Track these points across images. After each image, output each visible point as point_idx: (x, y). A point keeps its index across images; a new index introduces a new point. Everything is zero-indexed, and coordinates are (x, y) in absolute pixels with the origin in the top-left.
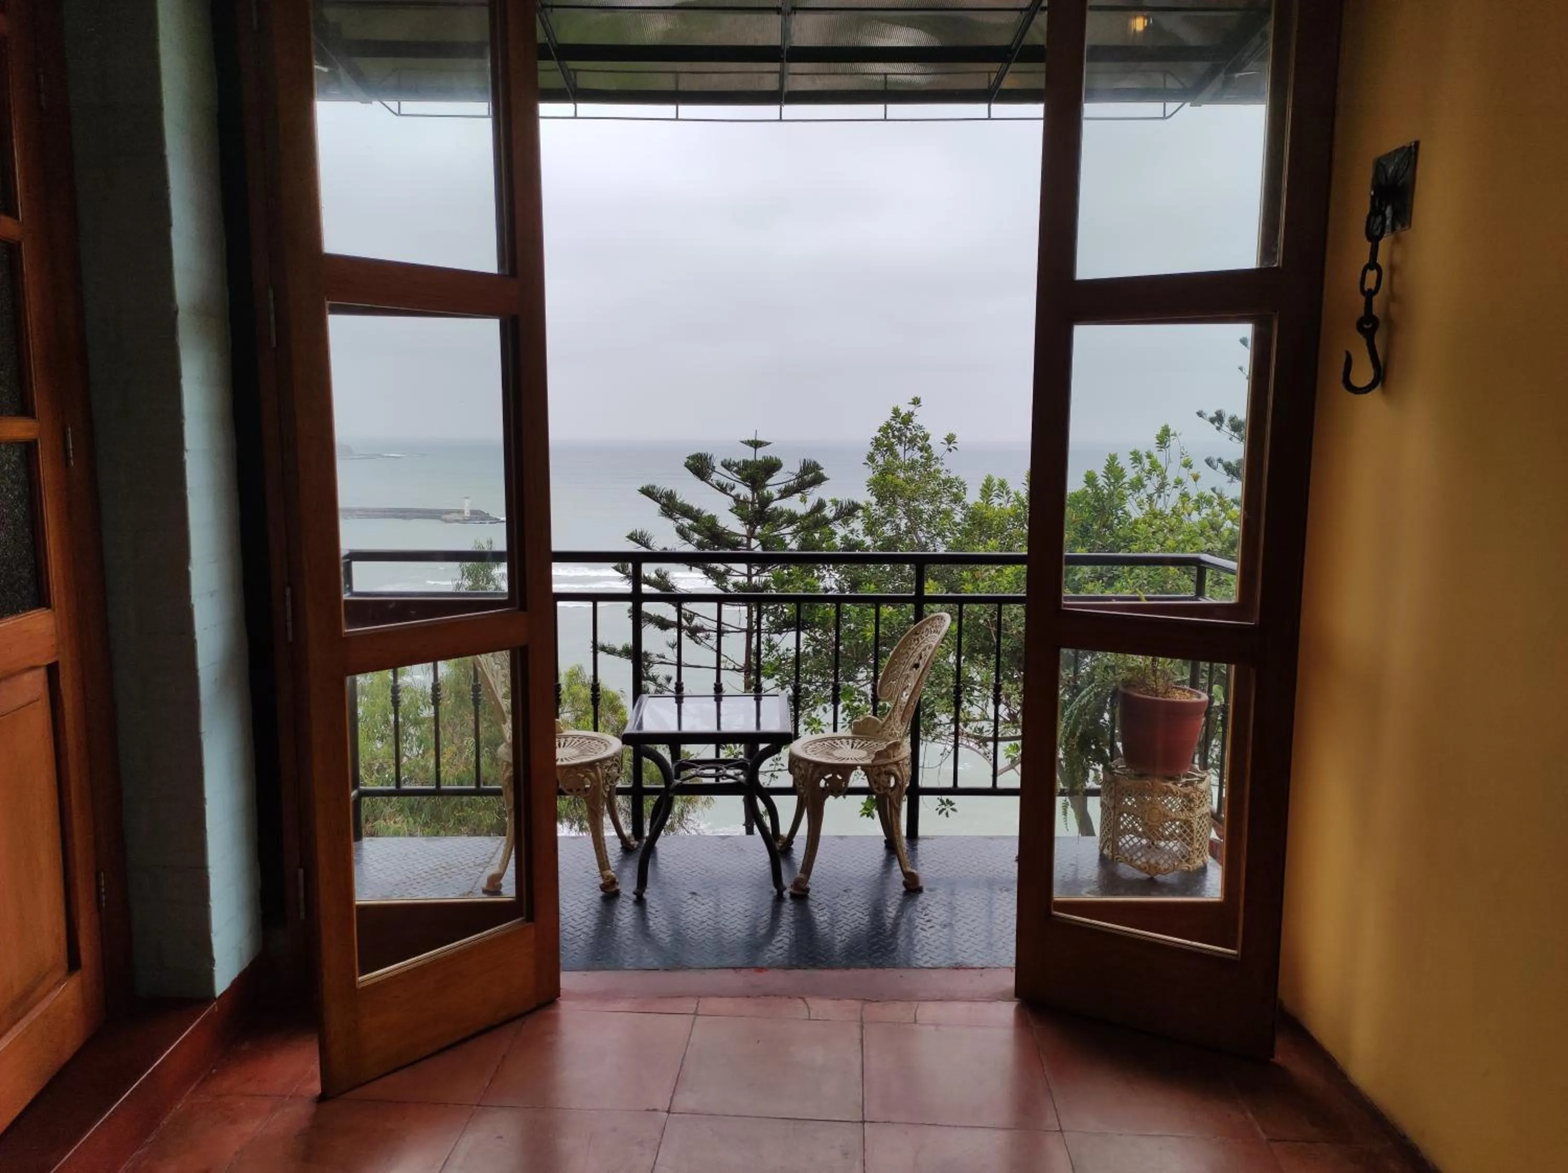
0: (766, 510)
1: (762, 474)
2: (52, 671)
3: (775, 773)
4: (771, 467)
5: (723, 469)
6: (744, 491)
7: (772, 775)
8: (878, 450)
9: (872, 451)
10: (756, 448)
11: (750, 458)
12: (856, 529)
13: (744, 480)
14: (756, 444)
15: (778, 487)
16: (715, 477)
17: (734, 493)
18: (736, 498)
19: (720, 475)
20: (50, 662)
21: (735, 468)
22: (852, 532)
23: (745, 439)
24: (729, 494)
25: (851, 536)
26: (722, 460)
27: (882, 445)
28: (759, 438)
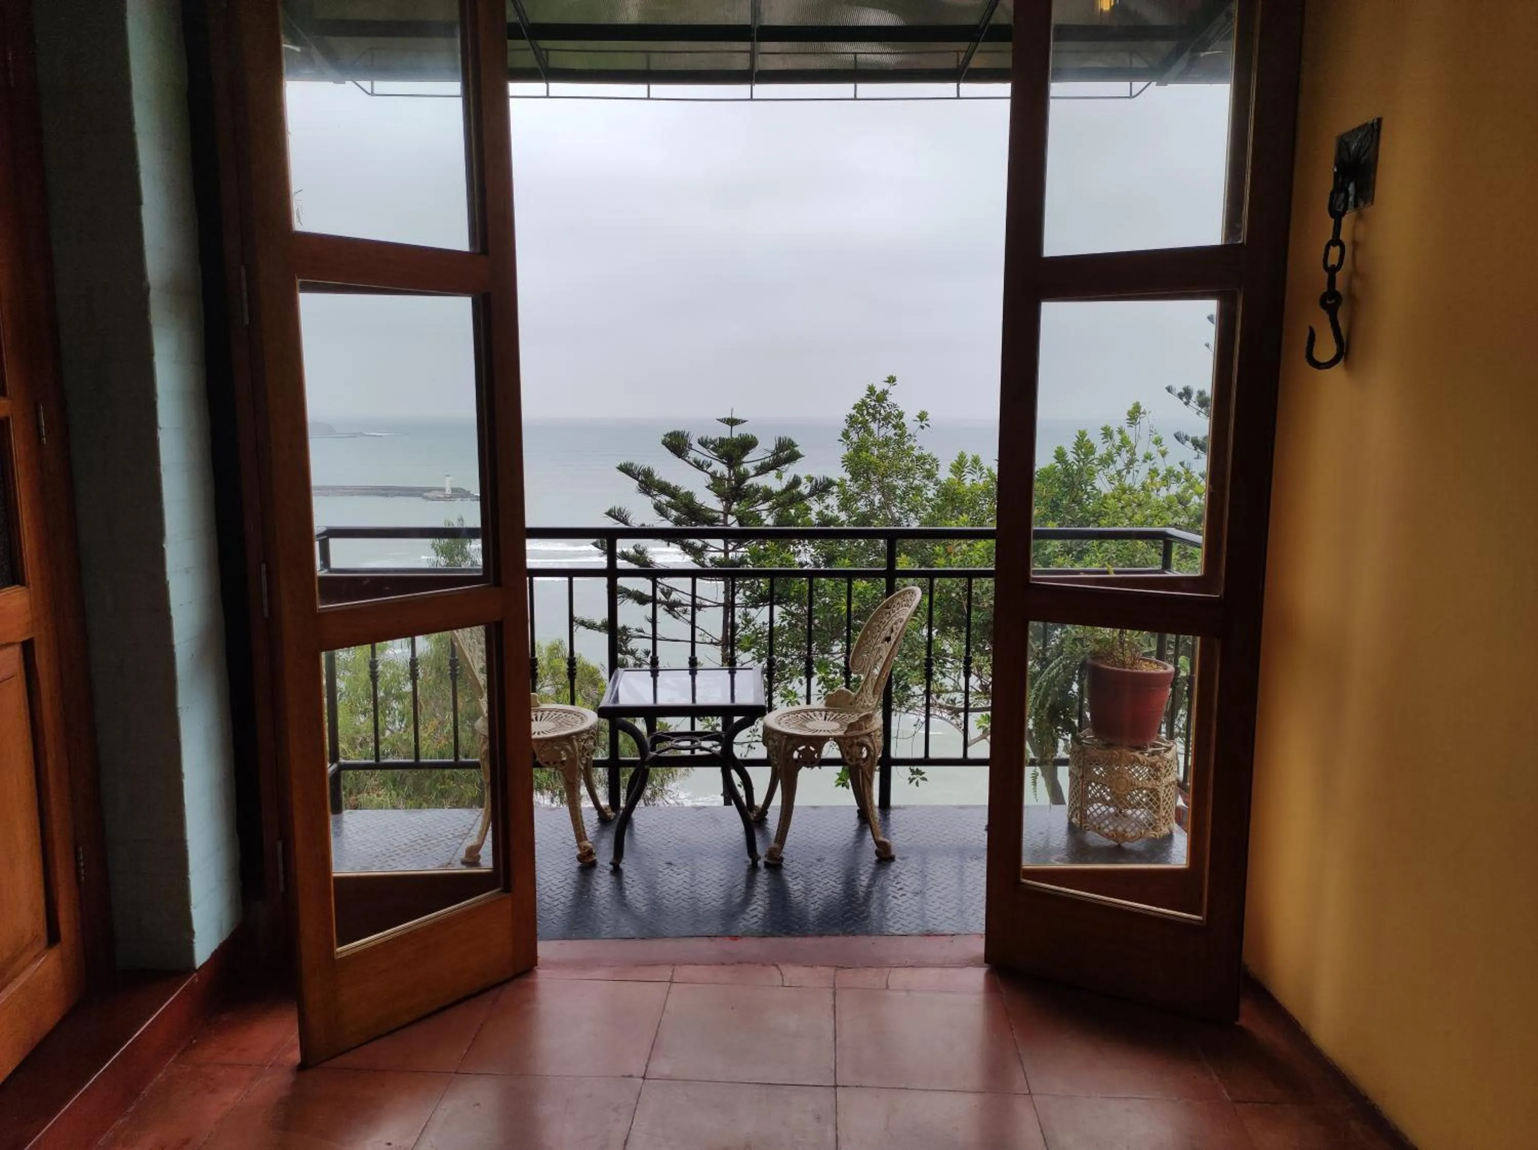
0: (742, 486)
1: (737, 452)
2: (27, 647)
3: (750, 745)
4: (747, 444)
5: (700, 446)
6: (720, 468)
7: (747, 747)
8: (852, 427)
9: (846, 428)
10: (732, 426)
11: (727, 436)
12: (831, 504)
13: (721, 457)
14: (732, 422)
15: (755, 464)
16: (692, 455)
17: (710, 470)
18: (713, 475)
19: (697, 453)
20: (26, 638)
21: (712, 446)
22: (827, 508)
23: (722, 417)
24: (706, 471)
25: (826, 512)
26: (699, 437)
27: (856, 422)
28: (735, 416)
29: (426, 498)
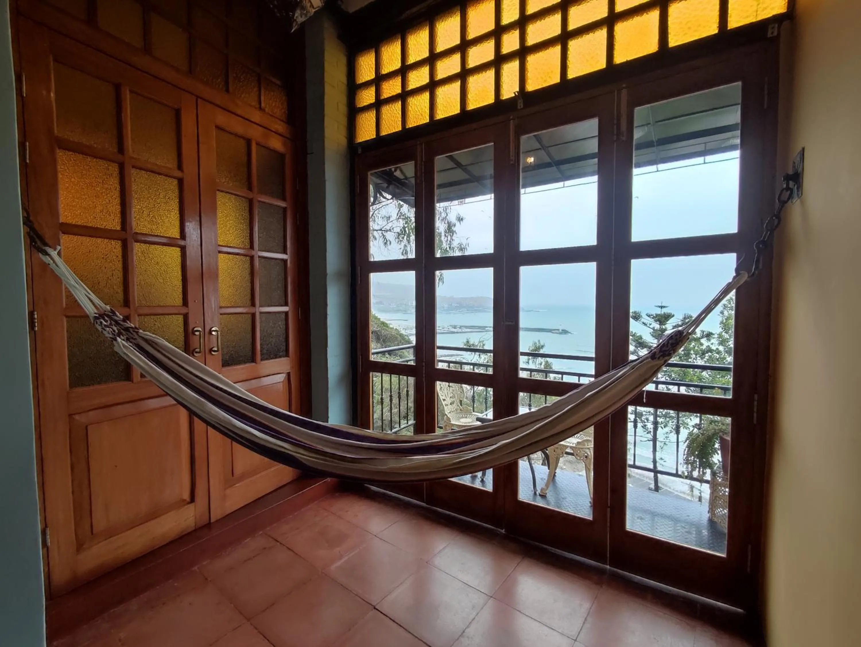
0: (664, 334)
1: (663, 319)
2: (289, 374)
3: (667, 443)
4: (667, 317)
5: (647, 317)
6: (657, 326)
7: (665, 444)
8: (725, 309)
9: (722, 309)
10: (661, 308)
11: (659, 313)
12: (714, 343)
13: (656, 321)
14: (662, 307)
15: (672, 324)
16: (643, 320)
17: (651, 326)
18: (653, 329)
19: (645, 319)
20: (288, 371)
21: (652, 317)
22: (712, 344)
23: (657, 305)
24: (649, 327)
25: (711, 346)
26: (647, 313)
27: (727, 307)
28: (663, 305)
29: (553, 333)
